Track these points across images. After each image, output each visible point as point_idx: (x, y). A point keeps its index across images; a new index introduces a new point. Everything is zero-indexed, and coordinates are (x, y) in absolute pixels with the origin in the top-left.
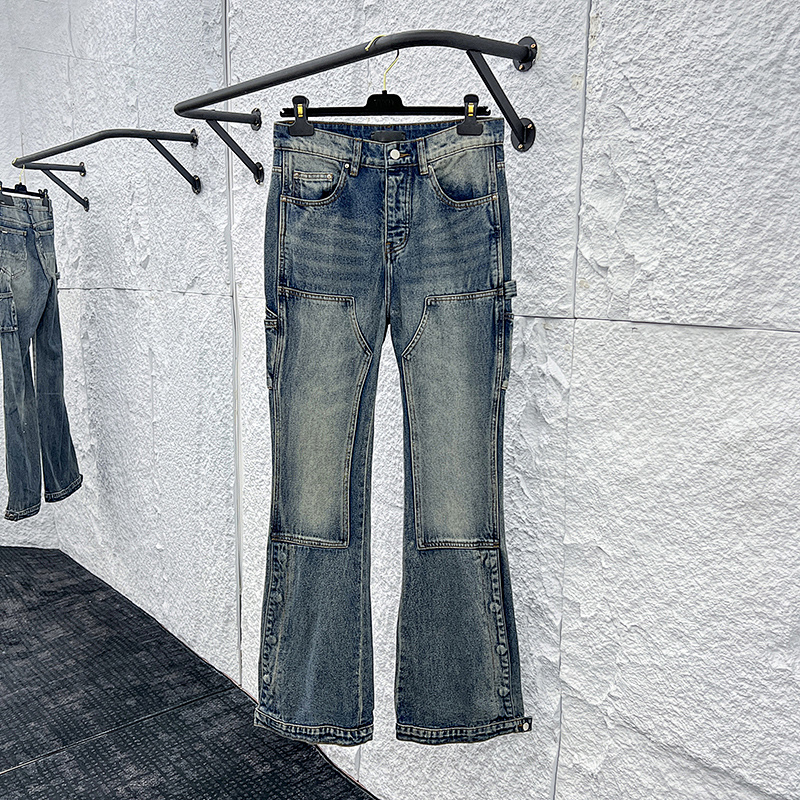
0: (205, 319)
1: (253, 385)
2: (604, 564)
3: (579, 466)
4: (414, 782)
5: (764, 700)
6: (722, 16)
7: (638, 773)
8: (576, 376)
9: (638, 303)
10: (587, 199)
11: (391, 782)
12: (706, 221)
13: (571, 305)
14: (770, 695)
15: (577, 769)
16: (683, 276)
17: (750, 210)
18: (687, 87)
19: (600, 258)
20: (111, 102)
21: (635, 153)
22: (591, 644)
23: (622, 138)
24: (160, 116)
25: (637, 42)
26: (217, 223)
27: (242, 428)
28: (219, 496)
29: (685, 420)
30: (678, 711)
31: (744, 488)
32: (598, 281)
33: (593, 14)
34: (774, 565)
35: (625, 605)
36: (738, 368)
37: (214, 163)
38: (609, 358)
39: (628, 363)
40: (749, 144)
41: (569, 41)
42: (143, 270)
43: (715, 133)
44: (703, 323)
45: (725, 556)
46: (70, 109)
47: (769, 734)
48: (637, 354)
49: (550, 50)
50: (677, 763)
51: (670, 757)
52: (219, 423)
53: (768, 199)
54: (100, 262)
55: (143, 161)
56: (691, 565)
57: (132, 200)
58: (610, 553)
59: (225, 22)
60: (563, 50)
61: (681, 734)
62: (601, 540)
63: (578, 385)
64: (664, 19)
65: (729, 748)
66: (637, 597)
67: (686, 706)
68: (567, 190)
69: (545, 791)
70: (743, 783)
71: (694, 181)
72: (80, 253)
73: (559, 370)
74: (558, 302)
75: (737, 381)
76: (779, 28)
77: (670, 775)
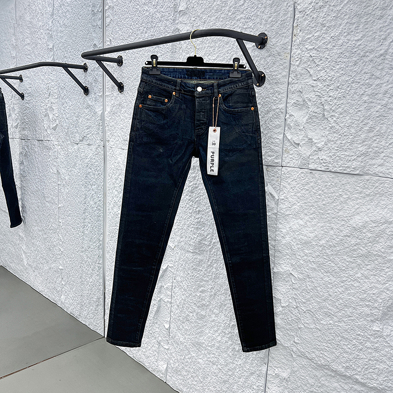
0: (89, 157)
1: (114, 191)
2: (293, 281)
3: (282, 235)
4: (195, 383)
5: (368, 344)
6: (358, 31)
7: (307, 377)
8: (282, 193)
9: (313, 161)
10: (290, 111)
11: (183, 383)
12: (348, 125)
13: (280, 160)
14: (372, 342)
15: (277, 376)
16: (336, 150)
17: (369, 121)
18: (340, 63)
19: (295, 139)
20: (39, 46)
21: (314, 91)
22: (286, 318)
23: (308, 84)
24: (66, 55)
25: (317, 39)
26: (97, 110)
27: (107, 211)
28: (95, 244)
29: (334, 216)
30: (327, 349)
31: (362, 248)
32: (294, 150)
33: (295, 25)
34: (375, 283)
35: (303, 300)
36: (361, 193)
37: (96, 81)
38: (299, 185)
39: (307, 188)
40: (369, 91)
41: (283, 36)
42: (54, 131)
43: (353, 85)
44: (345, 172)
45: (352, 279)
46: (15, 47)
47: (370, 360)
48: (312, 184)
49: (274, 40)
50: (326, 373)
51: (322, 370)
52: (96, 209)
53: (377, 117)
54: (30, 126)
55: (55, 76)
56: (335, 282)
57: (49, 95)
58: (296, 276)
59: (103, 11)
60: (280, 40)
61: (328, 359)
62: (292, 270)
63: (283, 198)
64: (330, 30)
65: (351, 366)
66: (309, 297)
67: (331, 347)
68: (280, 106)
69: (261, 386)
70: (357, 382)
71: (343, 106)
72: (18, 121)
73: (274, 190)
74: (274, 158)
75: (360, 199)
76: (385, 39)
77: (322, 378)
